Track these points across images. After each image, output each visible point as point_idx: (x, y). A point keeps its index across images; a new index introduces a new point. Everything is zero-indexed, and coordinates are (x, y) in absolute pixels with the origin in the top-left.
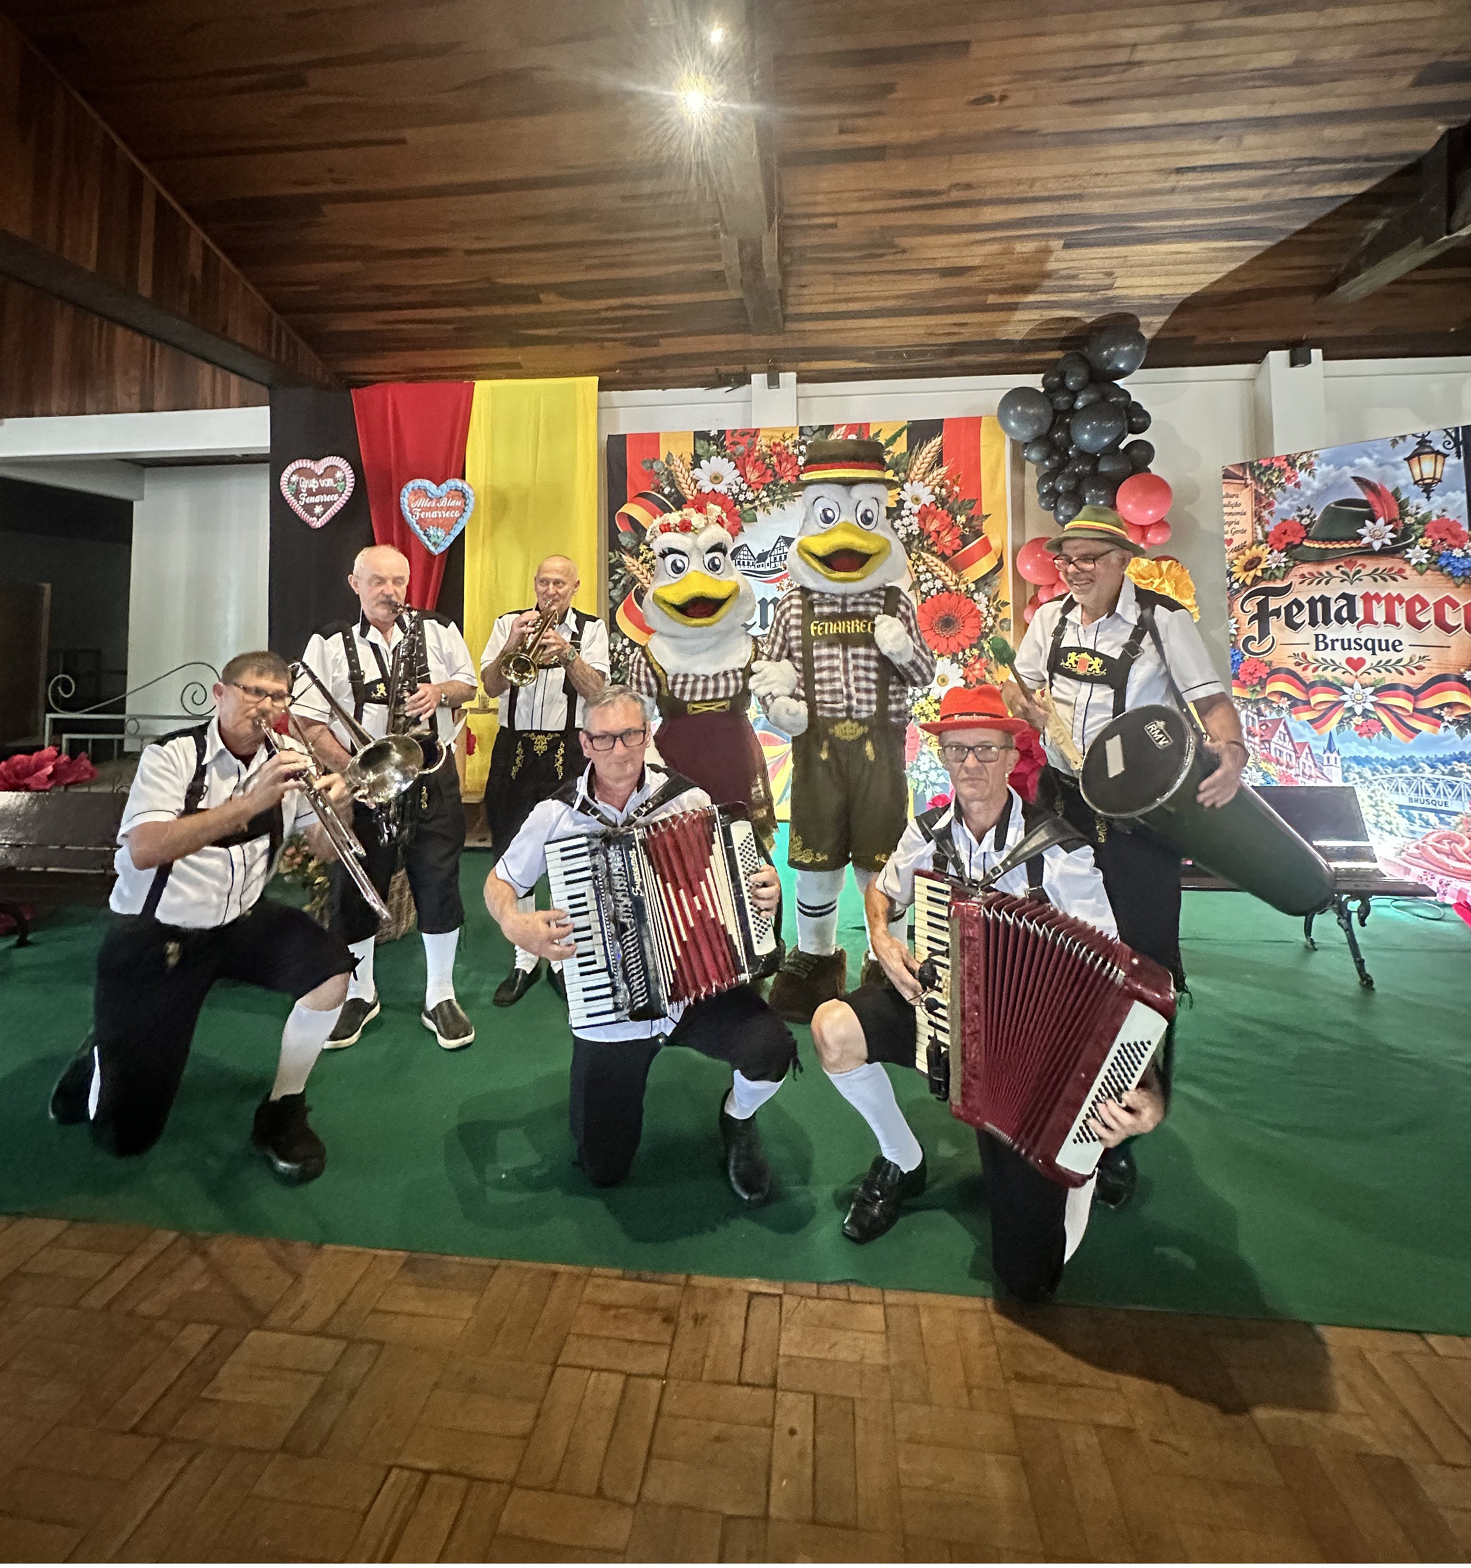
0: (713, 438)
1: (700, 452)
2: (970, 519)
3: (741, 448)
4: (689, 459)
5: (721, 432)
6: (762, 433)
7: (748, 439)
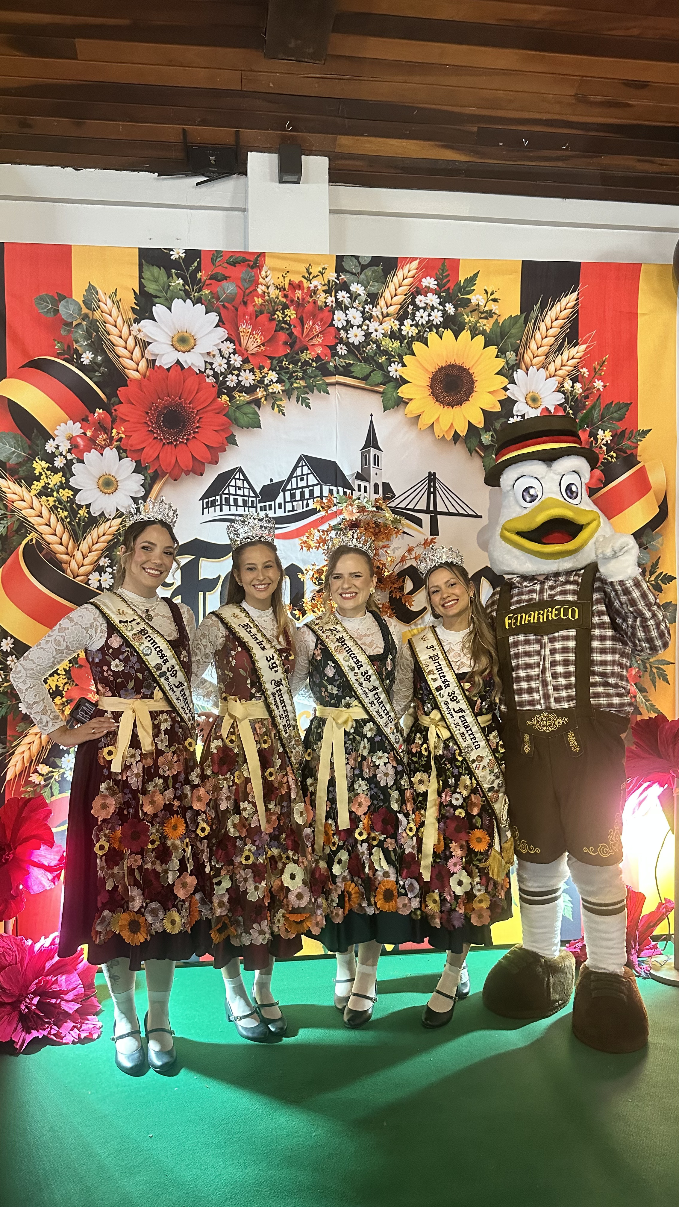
0: (176, 264)
1: (151, 288)
2: (618, 437)
3: (229, 288)
4: (129, 300)
5: (192, 255)
6: (269, 262)
7: (243, 273)
